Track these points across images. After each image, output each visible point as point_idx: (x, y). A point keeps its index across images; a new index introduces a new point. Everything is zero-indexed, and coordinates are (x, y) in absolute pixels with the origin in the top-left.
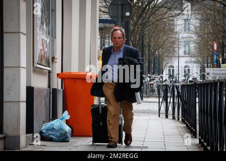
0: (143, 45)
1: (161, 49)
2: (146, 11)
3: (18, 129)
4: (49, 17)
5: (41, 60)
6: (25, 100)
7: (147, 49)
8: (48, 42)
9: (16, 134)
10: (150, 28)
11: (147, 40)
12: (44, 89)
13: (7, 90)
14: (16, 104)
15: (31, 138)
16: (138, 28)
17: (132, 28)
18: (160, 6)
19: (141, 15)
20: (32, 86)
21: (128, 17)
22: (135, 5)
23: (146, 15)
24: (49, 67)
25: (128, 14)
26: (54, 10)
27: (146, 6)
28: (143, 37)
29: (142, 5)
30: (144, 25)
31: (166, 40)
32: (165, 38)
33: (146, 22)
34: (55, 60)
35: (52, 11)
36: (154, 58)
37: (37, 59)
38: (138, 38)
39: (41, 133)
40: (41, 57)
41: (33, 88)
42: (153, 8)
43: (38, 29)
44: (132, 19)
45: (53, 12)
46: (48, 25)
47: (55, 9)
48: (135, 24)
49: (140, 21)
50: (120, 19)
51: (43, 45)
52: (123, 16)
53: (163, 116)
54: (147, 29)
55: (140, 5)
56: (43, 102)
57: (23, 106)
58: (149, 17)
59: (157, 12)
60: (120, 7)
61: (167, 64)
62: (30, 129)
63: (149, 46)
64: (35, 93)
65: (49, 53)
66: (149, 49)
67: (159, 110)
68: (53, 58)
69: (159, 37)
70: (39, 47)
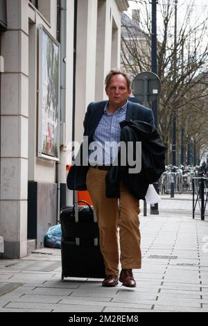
0: (175, 130)
1: (197, 135)
2: (179, 87)
3: (18, 233)
4: (56, 96)
5: (47, 149)
6: (27, 198)
7: (180, 133)
8: (55, 126)
9: (15, 240)
10: (184, 108)
11: (180, 123)
12: (50, 184)
13: (5, 185)
14: (15, 202)
15: (34, 244)
16: (169, 108)
17: (161, 108)
18: (196, 81)
19: (172, 93)
20: (35, 181)
21: (156, 95)
22: (165, 80)
23: (178, 92)
24: (57, 157)
25: (155, 92)
26: (63, 88)
27: (179, 82)
28: (175, 119)
29: (174, 79)
30: (176, 104)
31: (204, 122)
32: (202, 120)
33: (178, 101)
34: (64, 149)
35: (61, 88)
36: (189, 145)
37: (41, 148)
38: (168, 120)
39: (46, 238)
40: (47, 146)
41: (36, 183)
42: (187, 84)
43: (43, 110)
44: (162, 97)
45: (63, 90)
46: (55, 105)
47: (65, 86)
48: (166, 103)
49: (171, 100)
50: (146, 97)
51: (49, 130)
52: (150, 95)
53: (198, 217)
54: (179, 109)
55: (172, 79)
56: (49, 200)
57: (24, 206)
58: (182, 96)
59: (193, 89)
60: (146, 82)
61: (204, 152)
62: (32, 233)
63: (183, 130)
64: (39, 190)
65: (57, 139)
66: (183, 134)
67: (194, 210)
68: (62, 146)
69: (195, 120)
70: (44, 132)
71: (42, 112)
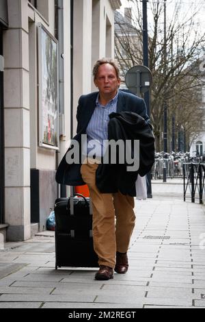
0: (166, 119)
1: (186, 123)
2: (169, 79)
3: (22, 218)
4: (55, 90)
5: (48, 139)
6: (29, 185)
7: (171, 122)
8: (55, 118)
9: (19, 224)
10: (174, 98)
11: (171, 112)
12: (51, 172)
13: (9, 173)
14: (18, 189)
15: (37, 227)
16: (160, 99)
17: (153, 98)
18: (185, 73)
19: (163, 84)
20: (37, 168)
21: (148, 87)
22: (156, 73)
23: (168, 84)
24: (57, 146)
25: (147, 84)
26: (62, 82)
27: (169, 74)
28: (166, 109)
29: (165, 72)
30: (166, 95)
31: (193, 111)
32: (191, 109)
33: (169, 92)
34: (64, 139)
35: (60, 82)
36: (179, 133)
37: (42, 138)
38: (159, 110)
39: (48, 222)
40: (48, 136)
41: (38, 170)
42: (177, 76)
43: (43, 103)
44: (154, 88)
45: (61, 84)
46: (55, 98)
47: (63, 80)
48: (157, 94)
49: (162, 91)
50: (138, 89)
51: (49, 121)
52: (142, 87)
53: (189, 200)
54: (170, 100)
55: (162, 72)
56: (50, 186)
57: (27, 193)
58: (172, 87)
59: (182, 80)
60: (138, 75)
61: (194, 139)
62: (35, 218)
63: (173, 119)
64: (41, 177)
65: (56, 130)
66: (173, 123)
67: (185, 193)
68: (61, 136)
69: (184, 109)
70: (44, 123)
71: (43, 104)
